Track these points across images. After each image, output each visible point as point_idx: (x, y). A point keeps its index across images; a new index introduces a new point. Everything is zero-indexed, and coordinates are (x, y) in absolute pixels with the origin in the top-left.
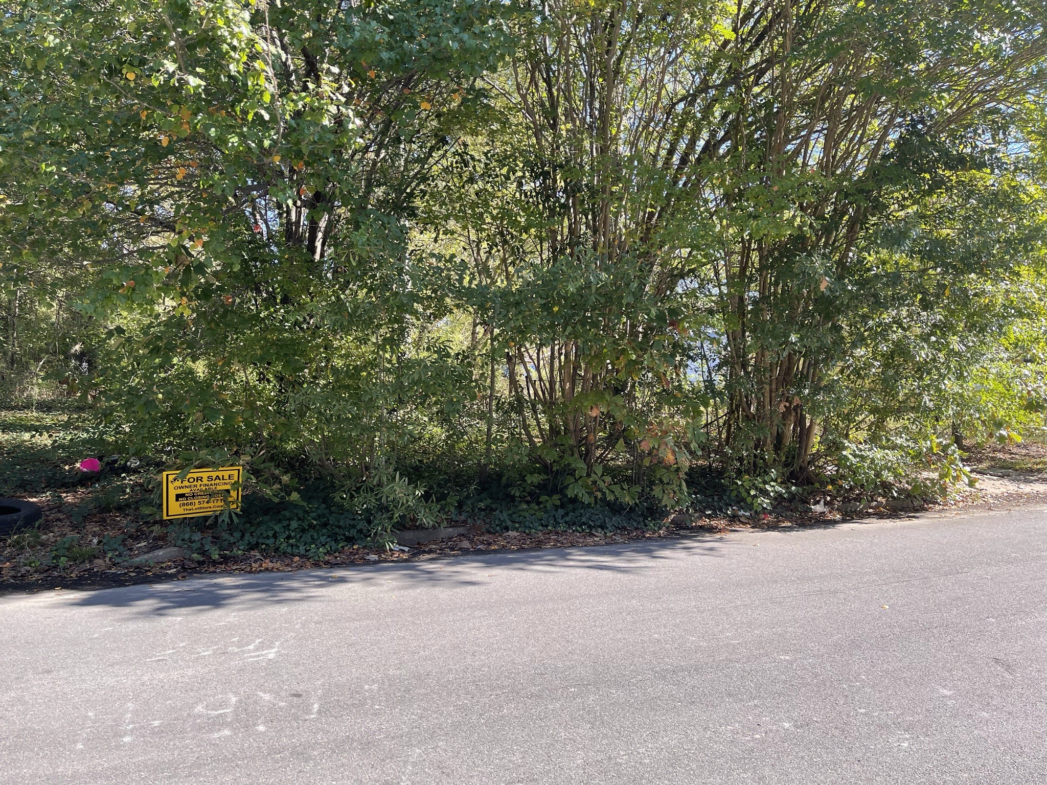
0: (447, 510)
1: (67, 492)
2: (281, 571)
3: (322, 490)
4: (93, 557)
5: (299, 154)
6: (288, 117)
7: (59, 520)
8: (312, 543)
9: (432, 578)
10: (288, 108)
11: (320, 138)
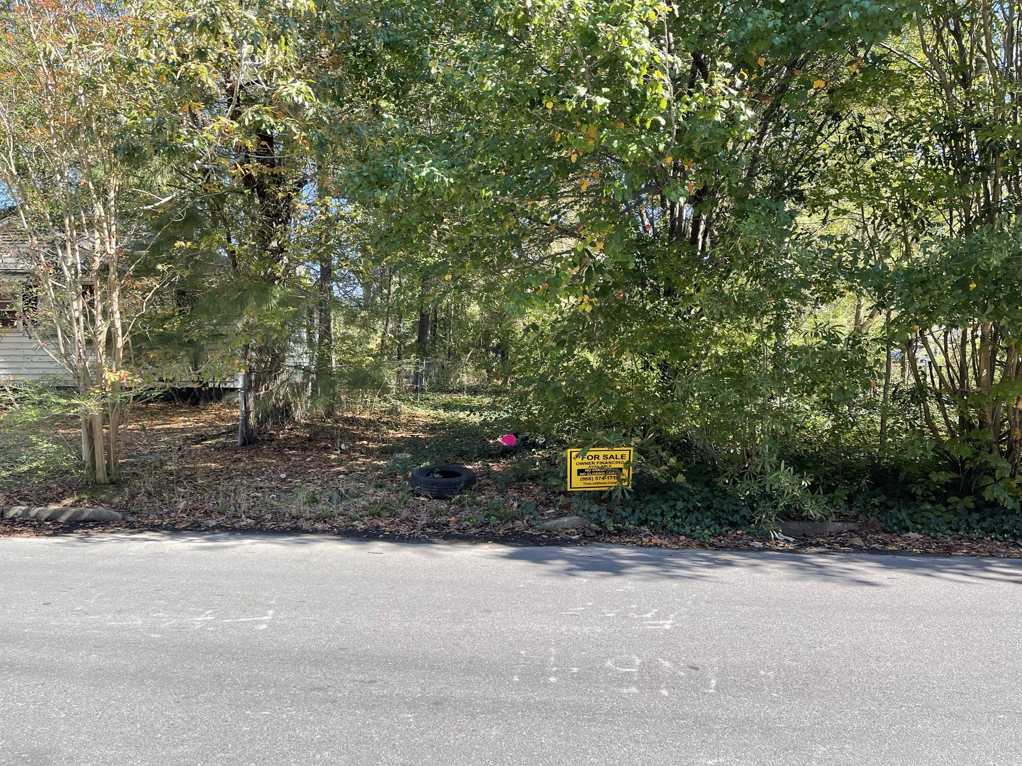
0: (835, 503)
1: (493, 462)
2: (669, 548)
3: (705, 474)
4: (514, 518)
5: (690, 152)
6: (681, 119)
7: (488, 485)
8: (698, 524)
9: (822, 573)
10: (682, 111)
11: (711, 134)
